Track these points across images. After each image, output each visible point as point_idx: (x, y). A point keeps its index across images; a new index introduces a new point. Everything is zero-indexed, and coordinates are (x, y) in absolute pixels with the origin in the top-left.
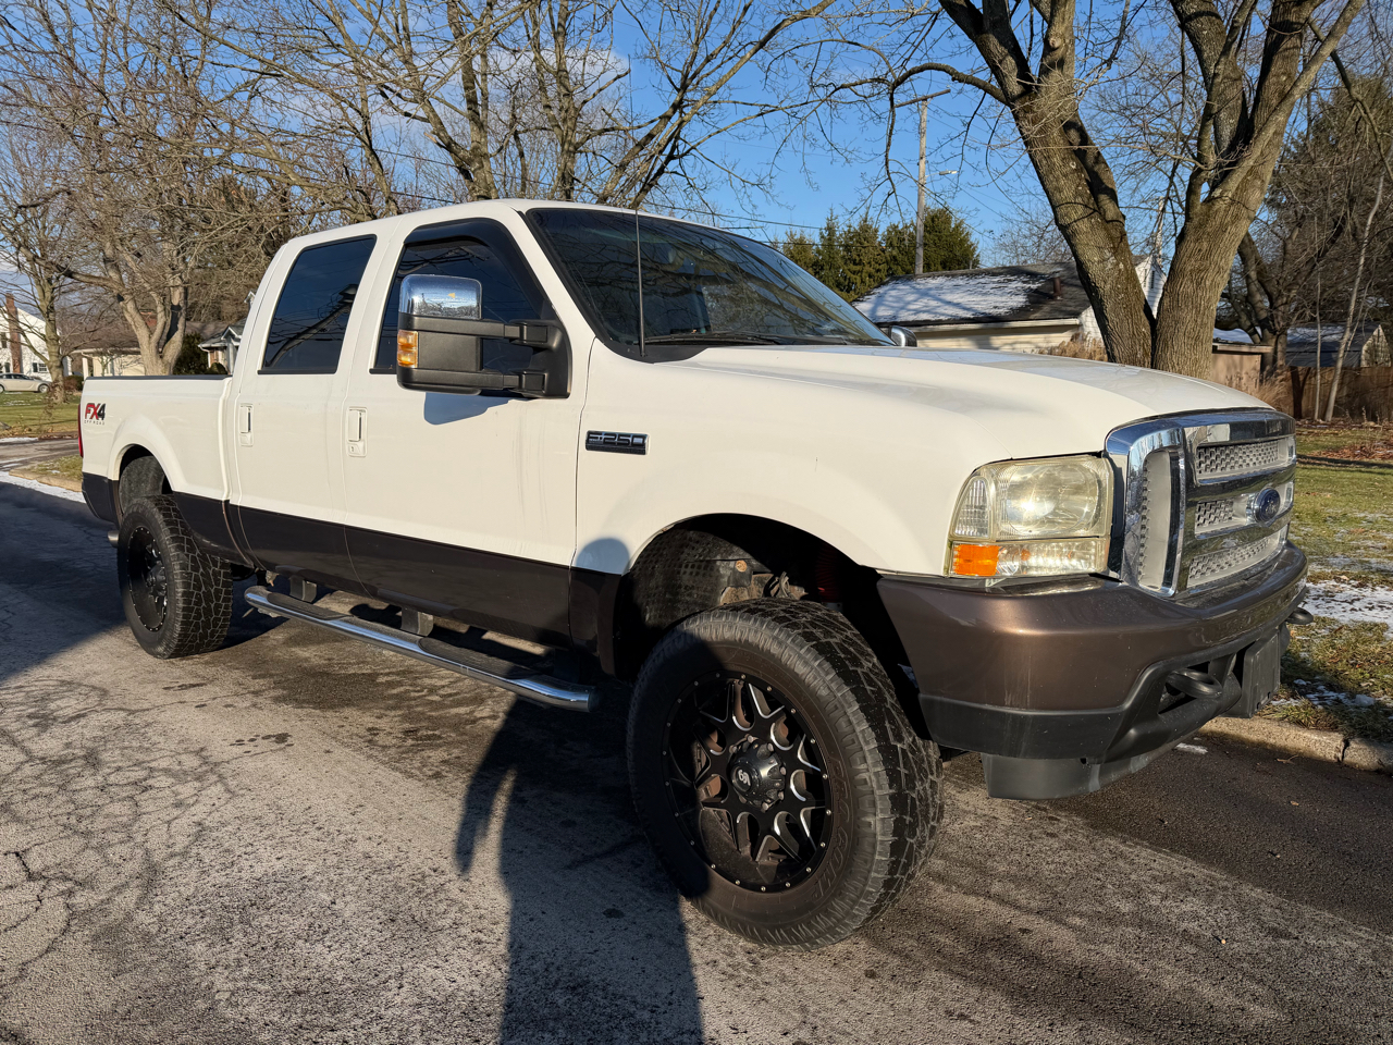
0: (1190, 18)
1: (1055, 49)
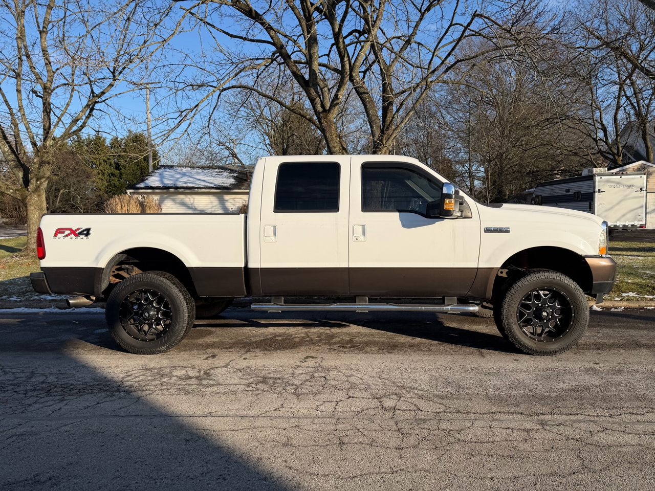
0: (362, 93)
1: (339, 99)
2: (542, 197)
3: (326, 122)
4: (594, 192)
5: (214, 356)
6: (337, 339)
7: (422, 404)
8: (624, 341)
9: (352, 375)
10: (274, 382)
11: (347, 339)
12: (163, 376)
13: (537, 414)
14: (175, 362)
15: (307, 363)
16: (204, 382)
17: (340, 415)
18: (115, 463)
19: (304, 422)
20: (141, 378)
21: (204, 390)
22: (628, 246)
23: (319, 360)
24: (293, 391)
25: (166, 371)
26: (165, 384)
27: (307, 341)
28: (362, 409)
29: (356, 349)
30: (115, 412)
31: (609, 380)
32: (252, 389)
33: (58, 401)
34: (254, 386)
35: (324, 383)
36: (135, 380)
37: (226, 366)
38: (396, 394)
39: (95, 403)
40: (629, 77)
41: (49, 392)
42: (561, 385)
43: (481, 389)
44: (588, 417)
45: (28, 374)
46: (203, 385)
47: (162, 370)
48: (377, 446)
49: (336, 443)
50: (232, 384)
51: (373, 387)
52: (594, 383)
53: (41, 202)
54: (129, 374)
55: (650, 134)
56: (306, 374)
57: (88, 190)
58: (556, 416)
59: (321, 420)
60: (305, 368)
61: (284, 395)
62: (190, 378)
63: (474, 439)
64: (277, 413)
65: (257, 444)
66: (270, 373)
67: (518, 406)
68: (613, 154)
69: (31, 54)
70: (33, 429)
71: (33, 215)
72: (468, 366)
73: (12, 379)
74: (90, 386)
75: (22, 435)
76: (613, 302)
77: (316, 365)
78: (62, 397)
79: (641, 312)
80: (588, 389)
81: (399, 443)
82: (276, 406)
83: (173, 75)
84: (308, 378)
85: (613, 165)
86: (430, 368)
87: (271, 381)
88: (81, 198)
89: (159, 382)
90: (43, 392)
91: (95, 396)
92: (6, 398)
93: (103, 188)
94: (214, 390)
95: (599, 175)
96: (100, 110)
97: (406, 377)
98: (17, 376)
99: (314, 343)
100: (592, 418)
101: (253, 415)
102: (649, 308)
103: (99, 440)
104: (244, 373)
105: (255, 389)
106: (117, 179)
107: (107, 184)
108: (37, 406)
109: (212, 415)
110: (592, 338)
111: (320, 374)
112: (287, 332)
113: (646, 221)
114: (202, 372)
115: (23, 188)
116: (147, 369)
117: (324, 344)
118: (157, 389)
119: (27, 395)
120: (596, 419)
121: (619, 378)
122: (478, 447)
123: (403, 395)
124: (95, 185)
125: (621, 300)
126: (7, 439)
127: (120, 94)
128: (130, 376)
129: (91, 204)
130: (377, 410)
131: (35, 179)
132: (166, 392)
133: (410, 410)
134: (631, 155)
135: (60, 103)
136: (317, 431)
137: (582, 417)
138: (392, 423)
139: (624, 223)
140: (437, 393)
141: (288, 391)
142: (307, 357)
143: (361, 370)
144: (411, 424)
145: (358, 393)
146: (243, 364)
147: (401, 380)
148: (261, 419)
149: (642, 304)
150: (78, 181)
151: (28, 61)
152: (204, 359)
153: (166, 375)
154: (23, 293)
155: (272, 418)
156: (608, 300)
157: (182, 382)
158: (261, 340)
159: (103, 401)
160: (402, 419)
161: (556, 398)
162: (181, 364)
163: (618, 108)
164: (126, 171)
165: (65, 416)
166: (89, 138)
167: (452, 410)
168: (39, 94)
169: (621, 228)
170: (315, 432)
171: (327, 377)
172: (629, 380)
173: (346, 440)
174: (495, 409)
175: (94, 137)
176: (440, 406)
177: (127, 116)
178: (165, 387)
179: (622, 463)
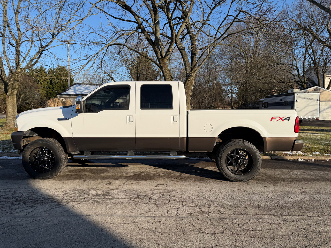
1: (170, 52)
2: (268, 103)
3: (163, 63)
4: (294, 101)
5: (110, 183)
6: (173, 175)
7: (222, 210)
8: (318, 177)
9: (183, 194)
10: (143, 197)
11: (178, 175)
12: (84, 194)
13: (282, 215)
14: (90, 186)
15: (159, 187)
16: (107, 197)
17: (181, 216)
18: (65, 241)
19: (163, 219)
20: (73, 195)
21: (107, 201)
22: (311, 129)
23: (165, 186)
24: (154, 203)
25: (86, 191)
26: (86, 198)
27: (157, 176)
28: (191, 212)
29: (183, 180)
30: (62, 213)
31: (314, 197)
32: (132, 201)
33: (30, 207)
34: (133, 199)
35: (170, 198)
36: (70, 196)
37: (117, 189)
38: (208, 204)
39: (50, 208)
40: (310, 44)
41: (25, 202)
42: (290, 200)
43: (250, 202)
44: (307, 217)
45: (12, 192)
46: (106, 199)
47: (84, 191)
48: (202, 233)
49: (180, 231)
50: (122, 199)
51: (195, 201)
52: (307, 199)
53: (14, 101)
54: (66, 192)
55: (320, 73)
56: (160, 193)
57: (36, 95)
58: (291, 217)
59: (171, 218)
60: (158, 190)
61: (150, 204)
62: (99, 195)
63: (251, 229)
64: (147, 215)
65: (139, 231)
66: (140, 193)
67: (271, 211)
68: (302, 83)
69: (10, 24)
70: (18, 222)
71: (9, 108)
72: (242, 190)
73: (4, 195)
74: (47, 199)
75: (13, 226)
76: (309, 157)
77: (164, 188)
78: (32, 205)
79: (323, 162)
80: (304, 202)
81: (213, 231)
82: (146, 211)
83: (83, 38)
84: (161, 195)
85: (302, 88)
86: (223, 190)
87: (142, 197)
88: (32, 99)
89: (83, 197)
90: (22, 202)
91: (50, 204)
92: (2, 205)
93: (44, 94)
94: (112, 202)
95: (296, 93)
96: (45, 54)
97: (211, 195)
98: (7, 193)
99: (161, 177)
100: (309, 218)
101: (135, 215)
102: (326, 160)
103: (55, 228)
104: (127, 193)
105: (134, 201)
106: (51, 90)
107: (46, 92)
108: (19, 210)
109: (113, 215)
110: (301, 175)
111: (167, 193)
112: (146, 171)
113: (319, 116)
114: (105, 192)
115: (4, 93)
116: (76, 190)
117: (166, 177)
118: (83, 201)
119: (13, 204)
120: (312, 218)
121: (319, 196)
122: (254, 233)
123: (211, 205)
124: (39, 92)
125: (313, 156)
126: (5, 228)
127: (55, 46)
128: (67, 194)
129: (37, 102)
130: (199, 213)
131: (11, 89)
132: (87, 203)
133: (216, 213)
134: (310, 83)
135: (24, 50)
136: (170, 224)
137: (304, 217)
138: (208, 220)
139: (308, 117)
140: (229, 204)
141: (151, 202)
142: (159, 184)
143: (188, 191)
144: (218, 221)
145: (188, 204)
146: (126, 187)
147: (209, 197)
148: (139, 217)
149: (323, 158)
150: (31, 90)
151: (8, 28)
152: (105, 185)
153: (86, 193)
154: (5, 148)
155: (145, 217)
156: (306, 156)
157: (95, 197)
158: (134, 175)
159: (55, 207)
160: (213, 218)
161: (289, 207)
162: (93, 187)
163: (305, 60)
164: (56, 86)
165: (35, 216)
166: (37, 68)
167: (238, 213)
168: (13, 45)
169: (307, 119)
170: (169, 225)
171: (170, 195)
172: (324, 198)
173: (185, 229)
174: (260, 212)
175: (39, 68)
176: (231, 211)
177: (59, 58)
178: (86, 200)
179: (329, 241)
